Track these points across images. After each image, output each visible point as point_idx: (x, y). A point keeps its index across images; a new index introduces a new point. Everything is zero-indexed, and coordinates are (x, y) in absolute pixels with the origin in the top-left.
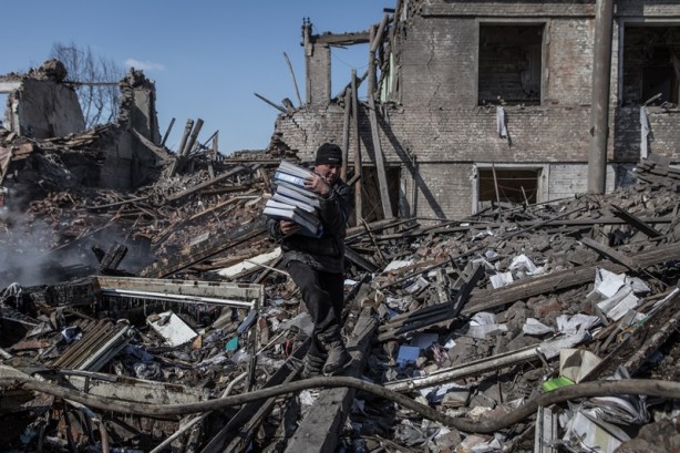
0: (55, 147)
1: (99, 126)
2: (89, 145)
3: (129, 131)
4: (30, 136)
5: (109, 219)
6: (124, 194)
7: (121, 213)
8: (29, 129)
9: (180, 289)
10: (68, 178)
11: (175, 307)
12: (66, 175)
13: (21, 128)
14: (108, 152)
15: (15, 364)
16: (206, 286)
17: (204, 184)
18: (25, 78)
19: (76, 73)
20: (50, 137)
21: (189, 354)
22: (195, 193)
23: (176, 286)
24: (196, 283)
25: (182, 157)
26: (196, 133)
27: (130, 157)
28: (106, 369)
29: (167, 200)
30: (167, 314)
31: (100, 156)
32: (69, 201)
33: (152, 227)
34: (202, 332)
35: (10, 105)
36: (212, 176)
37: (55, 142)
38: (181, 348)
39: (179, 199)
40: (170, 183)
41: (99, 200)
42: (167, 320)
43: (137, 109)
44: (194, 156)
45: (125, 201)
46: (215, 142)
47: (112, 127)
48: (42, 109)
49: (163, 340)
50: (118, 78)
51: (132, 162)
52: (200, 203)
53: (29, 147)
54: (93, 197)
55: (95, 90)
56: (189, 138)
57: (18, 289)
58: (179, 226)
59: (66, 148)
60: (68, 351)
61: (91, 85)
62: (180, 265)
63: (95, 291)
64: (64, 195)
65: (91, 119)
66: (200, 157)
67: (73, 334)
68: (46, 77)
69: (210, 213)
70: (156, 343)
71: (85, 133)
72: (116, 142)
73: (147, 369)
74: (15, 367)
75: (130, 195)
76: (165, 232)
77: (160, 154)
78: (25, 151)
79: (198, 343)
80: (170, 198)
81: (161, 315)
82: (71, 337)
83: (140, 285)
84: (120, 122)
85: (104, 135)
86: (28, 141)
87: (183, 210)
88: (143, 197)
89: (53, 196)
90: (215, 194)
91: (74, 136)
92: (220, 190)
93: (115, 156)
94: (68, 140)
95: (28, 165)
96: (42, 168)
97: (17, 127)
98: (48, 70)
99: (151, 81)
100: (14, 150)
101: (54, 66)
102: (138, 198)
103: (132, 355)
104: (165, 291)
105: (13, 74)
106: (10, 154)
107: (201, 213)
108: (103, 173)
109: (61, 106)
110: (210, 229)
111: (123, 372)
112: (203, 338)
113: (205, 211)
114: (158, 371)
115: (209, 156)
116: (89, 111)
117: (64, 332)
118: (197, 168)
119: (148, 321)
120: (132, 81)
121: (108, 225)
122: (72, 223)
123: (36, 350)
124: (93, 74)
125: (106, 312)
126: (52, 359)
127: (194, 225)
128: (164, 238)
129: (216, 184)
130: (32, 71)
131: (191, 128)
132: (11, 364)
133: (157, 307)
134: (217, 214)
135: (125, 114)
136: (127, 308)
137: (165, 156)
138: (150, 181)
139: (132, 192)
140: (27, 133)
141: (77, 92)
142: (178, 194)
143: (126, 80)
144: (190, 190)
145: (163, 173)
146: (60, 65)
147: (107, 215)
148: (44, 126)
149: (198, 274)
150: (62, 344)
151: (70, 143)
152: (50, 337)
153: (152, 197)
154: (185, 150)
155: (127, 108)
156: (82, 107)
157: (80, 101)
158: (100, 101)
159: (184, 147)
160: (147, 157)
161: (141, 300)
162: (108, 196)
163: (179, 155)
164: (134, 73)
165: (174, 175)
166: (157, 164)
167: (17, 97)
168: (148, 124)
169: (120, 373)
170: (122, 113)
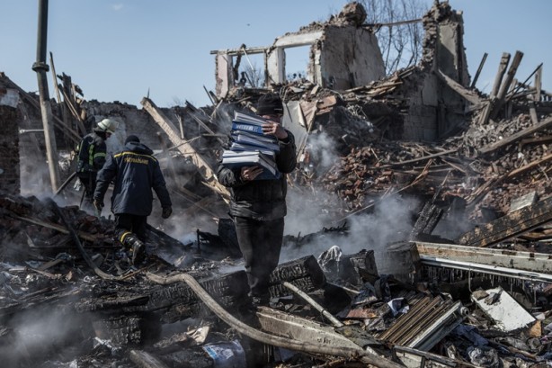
0: (358, 97)
1: (401, 71)
2: (391, 93)
3: (434, 73)
4: (331, 87)
5: (415, 176)
6: (431, 147)
7: (429, 169)
8: (331, 81)
9: (512, 262)
10: (371, 130)
11: (507, 283)
12: (369, 128)
13: (323, 80)
14: (412, 100)
15: (347, 334)
16: (546, 259)
17: (525, 131)
18: (327, 27)
19: (375, 14)
20: (351, 88)
21: (527, 342)
22: (514, 144)
23: (507, 258)
24: (532, 256)
25: (496, 99)
26: (514, 69)
27: (435, 104)
28: (436, 349)
29: (480, 153)
30: (496, 291)
31: (403, 105)
32: (373, 157)
33: (463, 185)
34: (541, 316)
35: (313, 57)
36: (535, 121)
37: (357, 92)
38: (516, 334)
39: (495, 151)
40: (483, 132)
41: (403, 155)
42: (496, 299)
43: (443, 47)
44: (512, 98)
45: (432, 155)
46: (538, 78)
47: (416, 70)
48: (343, 57)
49: (492, 322)
50: (421, 14)
51: (437, 110)
52: (520, 155)
53: (333, 100)
54: (397, 151)
55: (394, 31)
56: (506, 76)
57: (338, 253)
58: (496, 184)
59: (368, 98)
60: (395, 324)
61: (390, 26)
62: (509, 233)
63: (414, 259)
64: (368, 150)
65: (391, 63)
66: (519, 98)
67: (400, 306)
68: (346, 23)
69: (535, 167)
70: (485, 325)
71: (386, 80)
72: (420, 87)
73: (482, 355)
74: (347, 337)
75: (437, 148)
76: (479, 190)
77: (470, 98)
78: (328, 105)
79: (536, 330)
80: (484, 150)
81: (488, 292)
82: (398, 309)
83: (463, 254)
84: (424, 63)
85: (408, 80)
86: (332, 94)
87: (499, 164)
88: (452, 150)
89: (356, 152)
90: (540, 143)
91: (375, 84)
92: (546, 138)
93: (419, 103)
94: (369, 90)
95: (332, 119)
96: (345, 122)
97: (319, 79)
98: (347, 15)
99: (458, 12)
100: (319, 103)
101: (354, 10)
102: (446, 152)
103: (463, 336)
104: (494, 263)
105: (314, 23)
106: (314, 109)
107: (522, 168)
108: (406, 124)
109: (360, 52)
110: (535, 187)
111: (456, 355)
112: (543, 324)
113: (527, 165)
114: (496, 361)
115: (530, 96)
116: (389, 54)
117: (390, 303)
118: (516, 112)
119: (474, 298)
120: (436, 15)
121: (414, 183)
122: (377, 181)
123: (362, 320)
124: (392, 13)
125: (425, 284)
126: (379, 332)
127: (516, 183)
128: (479, 198)
129: (540, 131)
130: (332, 18)
131: (507, 64)
132: (342, 333)
133: (484, 281)
134: (543, 169)
135: (429, 54)
136: (448, 281)
137: (476, 100)
138: (459, 131)
139: (439, 144)
140: (329, 85)
141: (377, 35)
142: (493, 145)
143: (430, 15)
144: (508, 140)
145: (474, 121)
146: (360, 7)
147: (413, 171)
148: (345, 75)
149: (527, 243)
150: (389, 317)
151: (372, 92)
152: (376, 307)
153: (462, 150)
154: (500, 91)
155: (431, 47)
156: (382, 50)
157: (380, 45)
158: (400, 42)
159: (498, 87)
160: (455, 103)
161: (464, 271)
162: (413, 149)
163: (492, 97)
164: (438, 5)
165: (487, 122)
166: (466, 111)
167: (319, 48)
168: (455, 63)
169: (453, 357)
170: (426, 53)
